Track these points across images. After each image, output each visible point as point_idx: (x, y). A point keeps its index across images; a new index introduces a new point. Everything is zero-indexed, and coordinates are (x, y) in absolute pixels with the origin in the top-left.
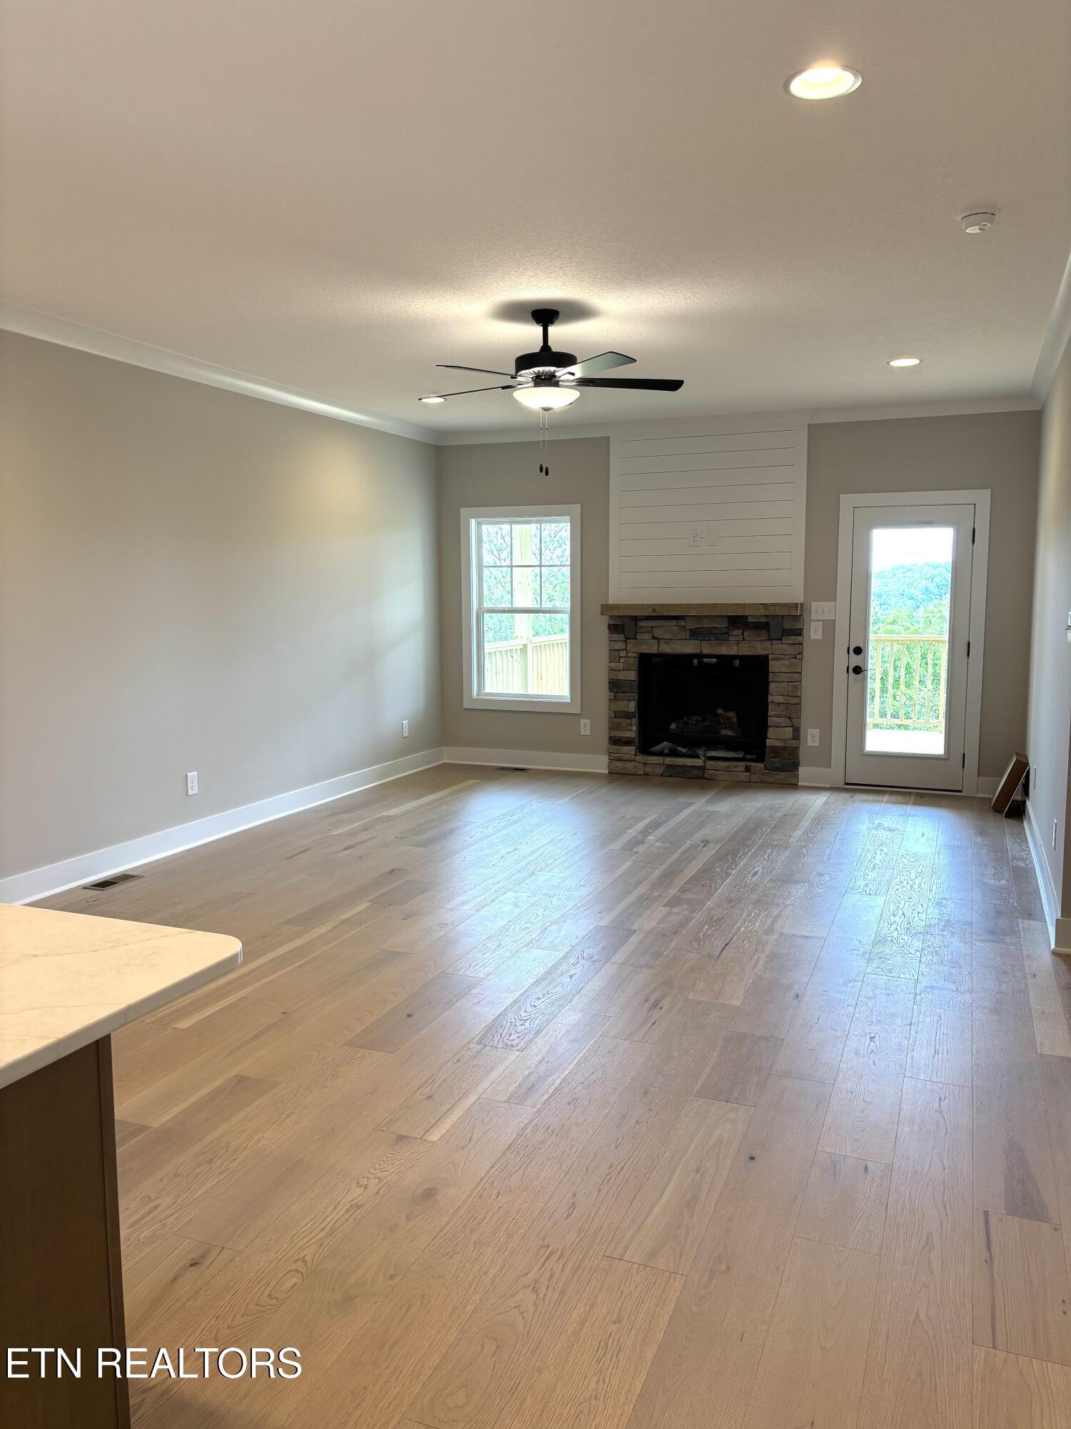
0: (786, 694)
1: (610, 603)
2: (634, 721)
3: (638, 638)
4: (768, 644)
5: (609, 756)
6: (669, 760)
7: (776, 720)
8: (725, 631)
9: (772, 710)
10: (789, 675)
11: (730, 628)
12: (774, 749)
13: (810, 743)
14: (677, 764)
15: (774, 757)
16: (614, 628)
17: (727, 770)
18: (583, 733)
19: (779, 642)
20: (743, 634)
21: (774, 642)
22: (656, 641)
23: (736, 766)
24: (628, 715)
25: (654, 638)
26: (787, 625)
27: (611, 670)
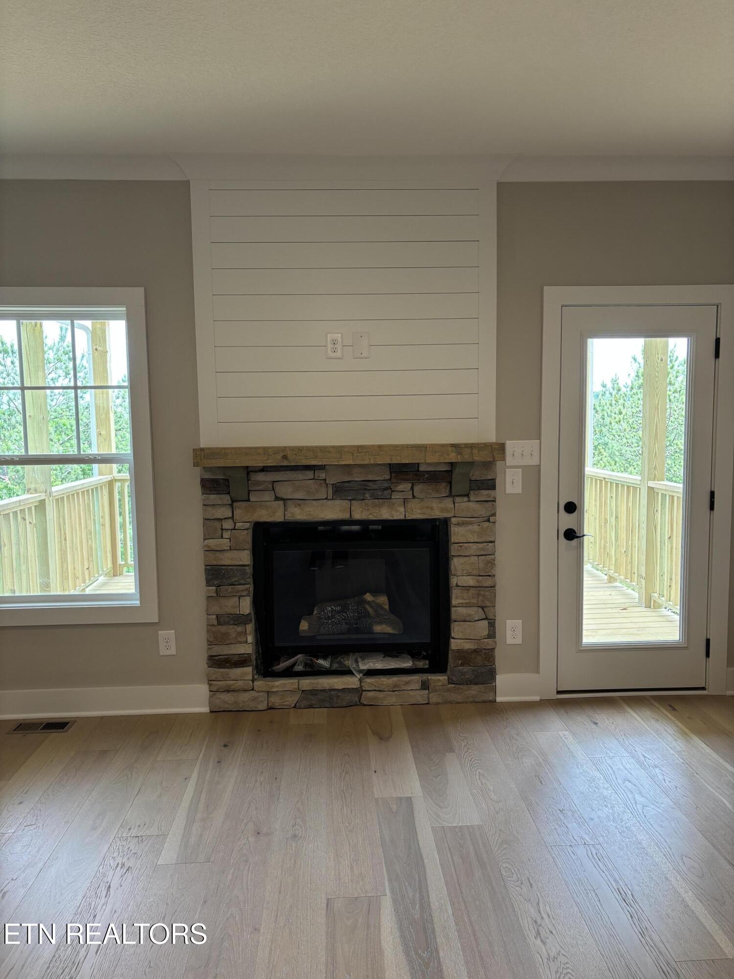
0: (474, 572)
1: (202, 446)
2: (250, 627)
3: (251, 500)
4: (449, 503)
5: (210, 685)
6: (307, 683)
7: (463, 611)
8: (386, 485)
9: (457, 598)
10: (480, 545)
11: (394, 480)
12: (460, 652)
13: (509, 641)
14: (320, 688)
15: (462, 665)
16: (210, 485)
17: (394, 689)
18: (163, 651)
19: (466, 499)
20: (412, 489)
21: (458, 499)
22: (281, 502)
23: (407, 683)
24: (239, 620)
25: (277, 499)
26: (477, 474)
27: (209, 550)
